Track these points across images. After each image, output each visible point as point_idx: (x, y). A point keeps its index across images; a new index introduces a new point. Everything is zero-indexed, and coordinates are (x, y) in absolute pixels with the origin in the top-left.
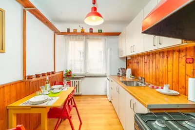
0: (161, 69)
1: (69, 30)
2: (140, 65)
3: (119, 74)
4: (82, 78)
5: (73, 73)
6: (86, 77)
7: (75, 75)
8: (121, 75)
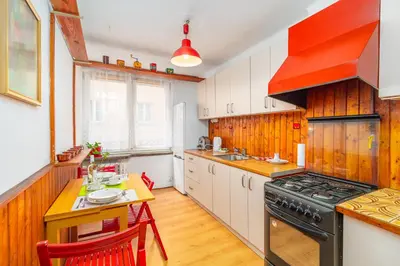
0: (266, 136)
1: (106, 59)
2: (236, 131)
3: (200, 146)
4: (127, 157)
5: (104, 149)
6: (133, 156)
7: (108, 154)
8: (204, 148)
